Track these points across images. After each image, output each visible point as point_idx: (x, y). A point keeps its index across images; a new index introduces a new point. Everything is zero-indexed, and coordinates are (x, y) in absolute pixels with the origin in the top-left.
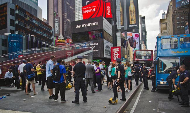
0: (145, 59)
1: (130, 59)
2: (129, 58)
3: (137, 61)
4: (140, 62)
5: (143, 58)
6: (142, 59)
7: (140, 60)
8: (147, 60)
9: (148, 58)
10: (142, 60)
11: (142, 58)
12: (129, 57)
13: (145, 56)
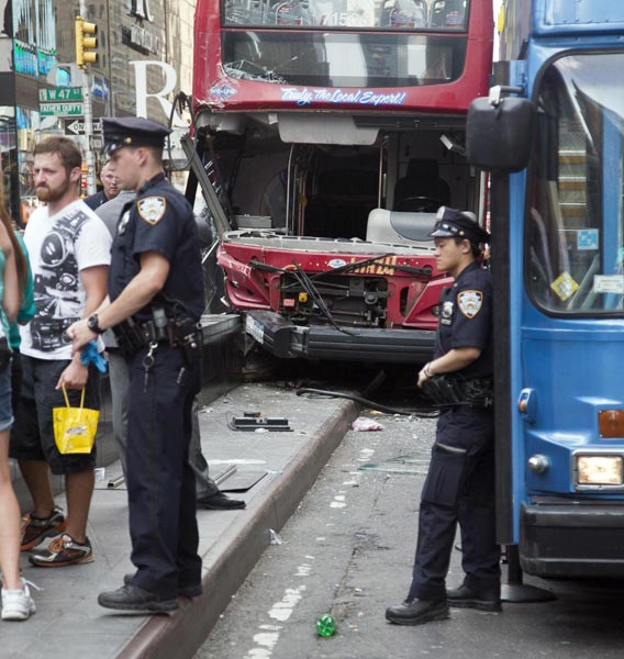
0: (375, 82)
1: (155, 80)
2: (140, 66)
3: (247, 114)
4: (292, 133)
5: (346, 61)
6: (323, 81)
7: (291, 94)
8: (395, 98)
9: (415, 58)
10: (322, 95)
11: (334, 72)
12: (144, 52)
13: (366, 36)
